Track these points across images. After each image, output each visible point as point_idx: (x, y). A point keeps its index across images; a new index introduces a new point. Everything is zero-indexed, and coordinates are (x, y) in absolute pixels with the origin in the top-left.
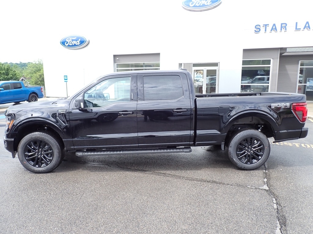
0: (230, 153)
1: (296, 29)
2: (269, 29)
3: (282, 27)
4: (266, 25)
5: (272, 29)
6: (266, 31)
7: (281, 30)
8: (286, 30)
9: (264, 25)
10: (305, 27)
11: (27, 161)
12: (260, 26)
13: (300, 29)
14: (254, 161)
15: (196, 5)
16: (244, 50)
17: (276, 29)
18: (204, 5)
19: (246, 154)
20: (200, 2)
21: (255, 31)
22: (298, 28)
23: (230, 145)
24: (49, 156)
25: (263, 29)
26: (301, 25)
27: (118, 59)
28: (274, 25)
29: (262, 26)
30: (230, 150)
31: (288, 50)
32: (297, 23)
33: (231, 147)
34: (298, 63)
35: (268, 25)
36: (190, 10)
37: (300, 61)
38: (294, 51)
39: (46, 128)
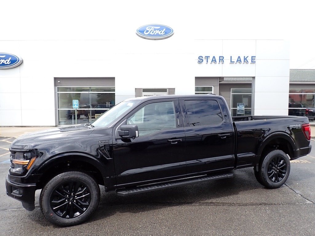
0: (263, 173)
1: (231, 62)
2: (210, 60)
3: (220, 59)
4: (207, 57)
5: (212, 60)
6: (207, 62)
7: (220, 62)
8: (223, 62)
9: (205, 57)
10: (238, 60)
11: (54, 213)
12: (202, 57)
13: (234, 62)
14: (280, 179)
15: (150, 34)
16: (195, 77)
17: (215, 60)
18: (158, 35)
19: (274, 173)
20: (154, 32)
21: (199, 61)
22: (232, 61)
23: (263, 166)
24: (82, 200)
25: (205, 61)
26: (235, 59)
27: (59, 82)
28: (214, 57)
29: (204, 57)
30: (262, 171)
31: (225, 79)
32: (231, 57)
33: (263, 167)
34: (230, 91)
35: (209, 57)
36: (145, 38)
37: (231, 89)
38: (227, 80)
39: (68, 165)
